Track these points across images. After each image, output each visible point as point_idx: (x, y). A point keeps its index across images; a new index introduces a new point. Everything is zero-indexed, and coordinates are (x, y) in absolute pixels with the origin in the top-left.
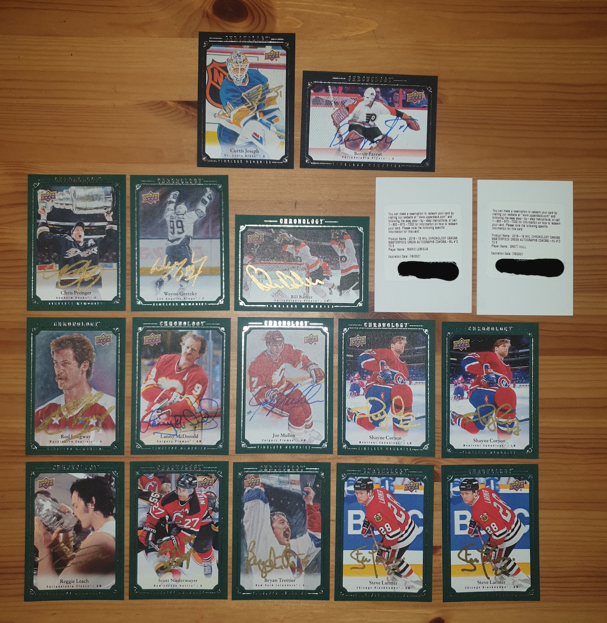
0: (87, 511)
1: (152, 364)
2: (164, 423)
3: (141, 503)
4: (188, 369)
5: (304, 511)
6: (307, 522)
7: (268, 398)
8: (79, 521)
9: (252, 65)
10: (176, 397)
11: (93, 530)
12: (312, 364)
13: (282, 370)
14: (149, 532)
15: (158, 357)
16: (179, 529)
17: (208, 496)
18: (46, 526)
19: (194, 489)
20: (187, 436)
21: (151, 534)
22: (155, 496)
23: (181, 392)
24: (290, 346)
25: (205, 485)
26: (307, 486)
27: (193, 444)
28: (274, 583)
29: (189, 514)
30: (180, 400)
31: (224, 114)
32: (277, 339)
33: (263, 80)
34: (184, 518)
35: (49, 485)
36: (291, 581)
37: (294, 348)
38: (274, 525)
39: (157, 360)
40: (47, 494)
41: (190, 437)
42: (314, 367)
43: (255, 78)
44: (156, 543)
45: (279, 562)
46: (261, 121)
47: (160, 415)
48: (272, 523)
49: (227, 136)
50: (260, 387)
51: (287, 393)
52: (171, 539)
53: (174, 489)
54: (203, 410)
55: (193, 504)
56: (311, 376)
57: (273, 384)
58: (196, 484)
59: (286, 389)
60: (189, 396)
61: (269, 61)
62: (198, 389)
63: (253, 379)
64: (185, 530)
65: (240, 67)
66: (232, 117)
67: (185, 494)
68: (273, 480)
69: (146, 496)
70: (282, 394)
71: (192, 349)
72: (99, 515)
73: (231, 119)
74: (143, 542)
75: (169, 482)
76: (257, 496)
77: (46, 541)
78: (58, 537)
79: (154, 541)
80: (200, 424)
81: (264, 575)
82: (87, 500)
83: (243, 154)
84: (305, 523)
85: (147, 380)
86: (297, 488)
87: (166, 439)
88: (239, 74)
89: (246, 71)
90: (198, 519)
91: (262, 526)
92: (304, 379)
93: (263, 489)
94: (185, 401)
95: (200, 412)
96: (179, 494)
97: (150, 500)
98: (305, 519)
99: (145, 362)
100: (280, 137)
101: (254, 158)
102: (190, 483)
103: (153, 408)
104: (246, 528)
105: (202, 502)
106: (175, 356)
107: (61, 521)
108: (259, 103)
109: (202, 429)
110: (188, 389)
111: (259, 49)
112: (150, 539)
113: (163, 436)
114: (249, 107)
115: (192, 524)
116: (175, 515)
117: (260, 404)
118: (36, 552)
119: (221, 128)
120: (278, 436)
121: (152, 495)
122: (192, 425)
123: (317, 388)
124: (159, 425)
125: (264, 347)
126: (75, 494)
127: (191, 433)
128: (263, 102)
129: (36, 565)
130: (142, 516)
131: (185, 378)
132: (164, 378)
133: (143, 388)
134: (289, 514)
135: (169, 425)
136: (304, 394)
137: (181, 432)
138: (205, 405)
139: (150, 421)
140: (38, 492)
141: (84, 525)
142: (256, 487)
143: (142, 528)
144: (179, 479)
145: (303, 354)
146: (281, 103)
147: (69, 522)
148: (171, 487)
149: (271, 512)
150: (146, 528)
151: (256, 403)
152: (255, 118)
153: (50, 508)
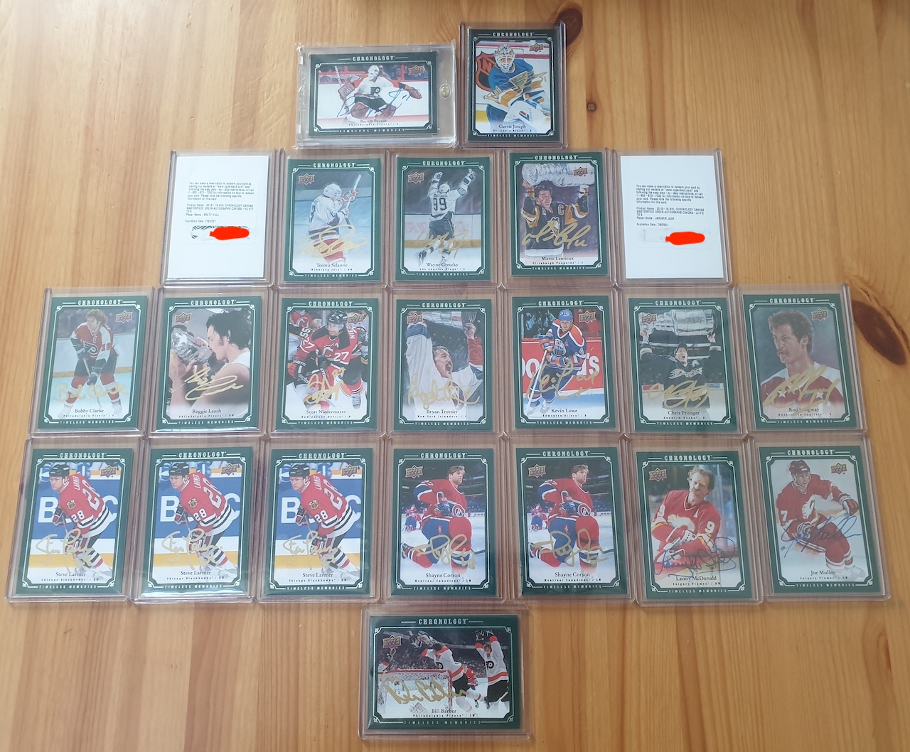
0: (222, 344)
1: (660, 501)
2: (678, 564)
3: (292, 337)
4: (697, 506)
5: (466, 346)
6: (469, 355)
7: (801, 533)
8: (214, 354)
9: (517, 56)
10: (688, 536)
11: (228, 362)
12: (843, 495)
13: (812, 502)
14: (299, 365)
15: (665, 493)
16: (329, 363)
17: (358, 330)
18: (181, 358)
19: (344, 324)
20: (705, 579)
21: (301, 367)
22: (306, 331)
23: (693, 530)
24: (818, 477)
25: (354, 321)
26: (469, 322)
27: (712, 586)
28: (436, 415)
29: (339, 348)
30: (693, 539)
31: (492, 96)
32: (803, 470)
33: (529, 68)
34: (334, 351)
35: (186, 320)
36: (454, 412)
37: (822, 479)
38: (436, 359)
39: (664, 497)
40: (184, 328)
41: (708, 578)
42: (846, 498)
43: (521, 66)
44: (305, 376)
45: (441, 395)
46: (527, 101)
47: (674, 555)
48: (434, 357)
49: (496, 114)
50: (791, 521)
51: (820, 526)
52: (320, 371)
53: (324, 324)
54: (719, 549)
55: (343, 340)
56: (844, 508)
57: (804, 518)
58: (346, 320)
59: (819, 522)
60: (701, 535)
61: (533, 53)
62: (711, 527)
63: (782, 512)
64: (334, 363)
65: (507, 58)
66: (500, 98)
67: (335, 329)
68: (435, 317)
69: (296, 331)
70: (816, 527)
71: (700, 485)
72: (234, 347)
73: (500, 100)
74: (293, 375)
75: (320, 317)
76: (419, 331)
77: (180, 373)
78: (192, 368)
79: (304, 374)
80: (717, 565)
81: (426, 406)
82: (222, 333)
83: (511, 129)
84: (467, 356)
85: (656, 517)
86: (459, 324)
87: (682, 582)
88: (506, 63)
89: (513, 60)
90: (348, 353)
91: (425, 359)
92: (836, 512)
93: (425, 325)
94: (698, 539)
95: (716, 552)
96: (329, 329)
97: (301, 335)
98: (467, 353)
99: (653, 499)
100: (545, 115)
101: (521, 132)
102: (341, 318)
103: (665, 548)
104: (408, 361)
105: (352, 337)
106: (682, 493)
107: (196, 353)
108: (525, 87)
109: (720, 571)
110: (700, 527)
111: (524, 43)
112: (299, 372)
113: (679, 578)
114: (515, 90)
115: (341, 358)
116: (325, 349)
117: (793, 539)
118: (170, 383)
119: (490, 107)
120: (816, 573)
121: (303, 330)
122: (708, 566)
123: (851, 521)
124: (673, 566)
125: (789, 478)
126: (211, 328)
127: (708, 575)
128: (529, 86)
129: (169, 396)
130: (292, 349)
131: (696, 516)
132: (673, 515)
133: (653, 526)
134: (451, 349)
135: (684, 566)
136: (839, 527)
137: (698, 574)
138: (720, 544)
139: (664, 562)
140: (175, 327)
141: (219, 357)
142: (419, 323)
143: (291, 361)
144: (330, 315)
145: (832, 485)
146: (545, 86)
147: (203, 354)
148: (322, 323)
149: (433, 346)
150: (296, 362)
151: (788, 538)
152: (521, 99)
153: (186, 342)
